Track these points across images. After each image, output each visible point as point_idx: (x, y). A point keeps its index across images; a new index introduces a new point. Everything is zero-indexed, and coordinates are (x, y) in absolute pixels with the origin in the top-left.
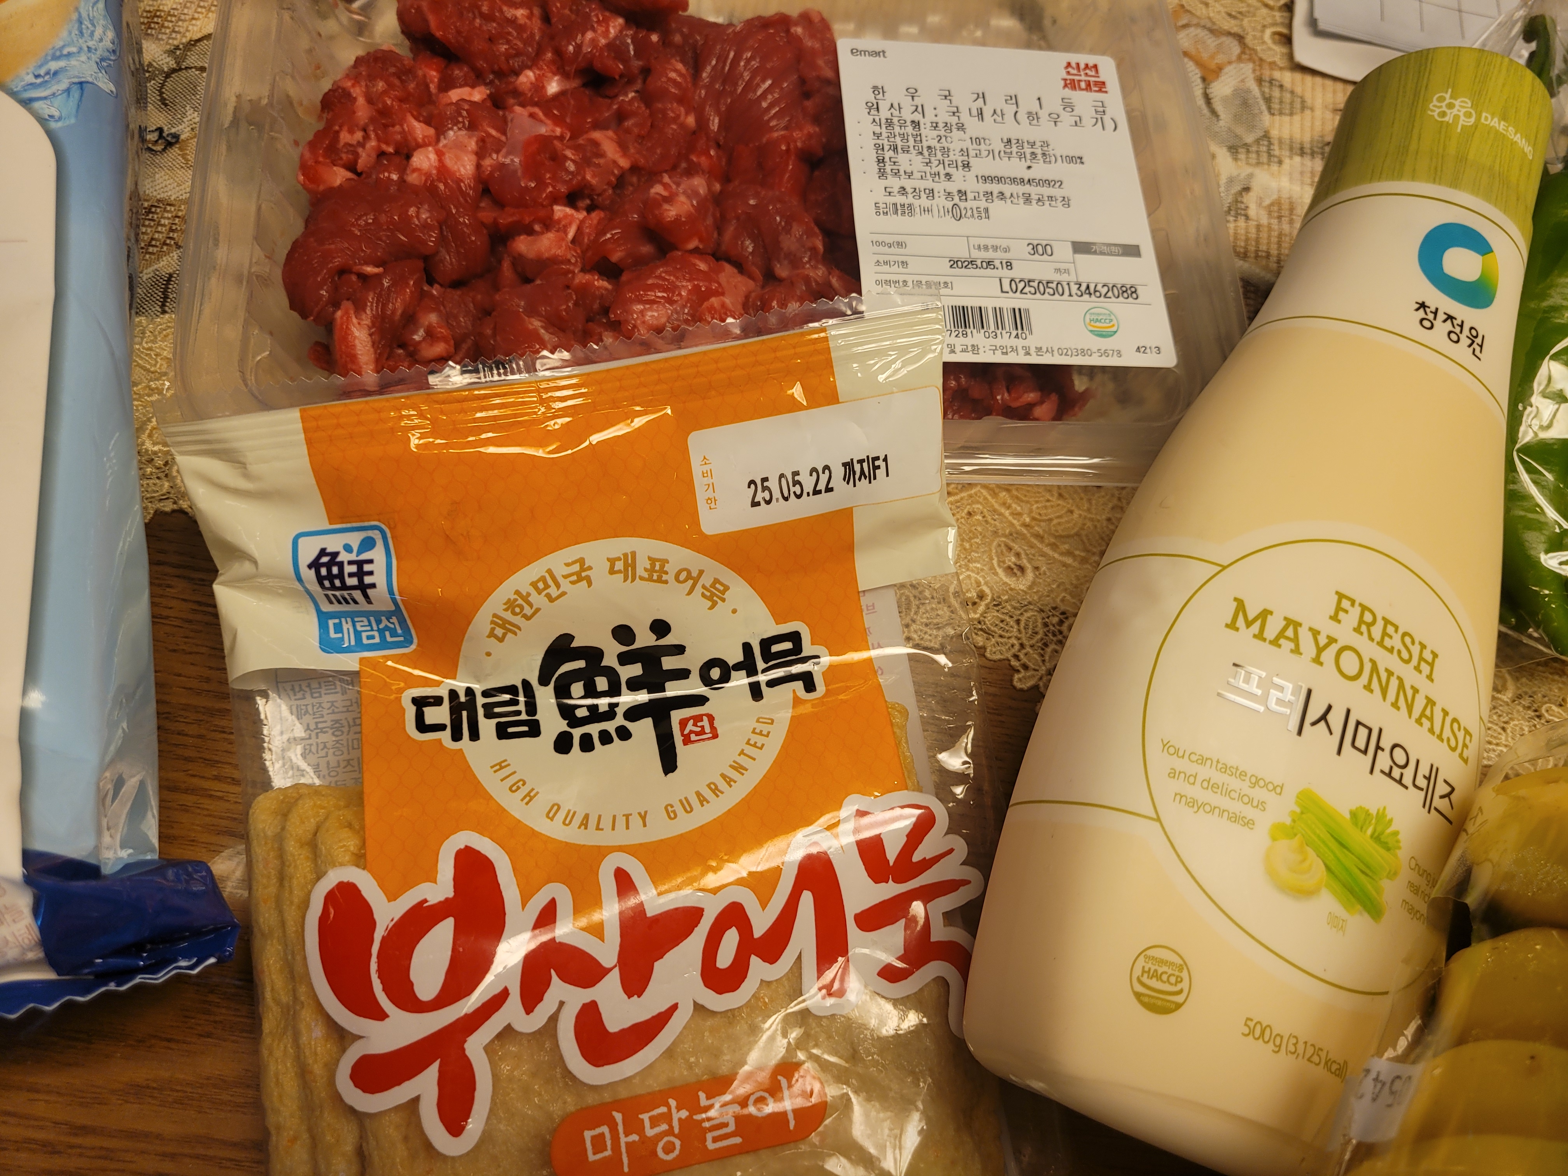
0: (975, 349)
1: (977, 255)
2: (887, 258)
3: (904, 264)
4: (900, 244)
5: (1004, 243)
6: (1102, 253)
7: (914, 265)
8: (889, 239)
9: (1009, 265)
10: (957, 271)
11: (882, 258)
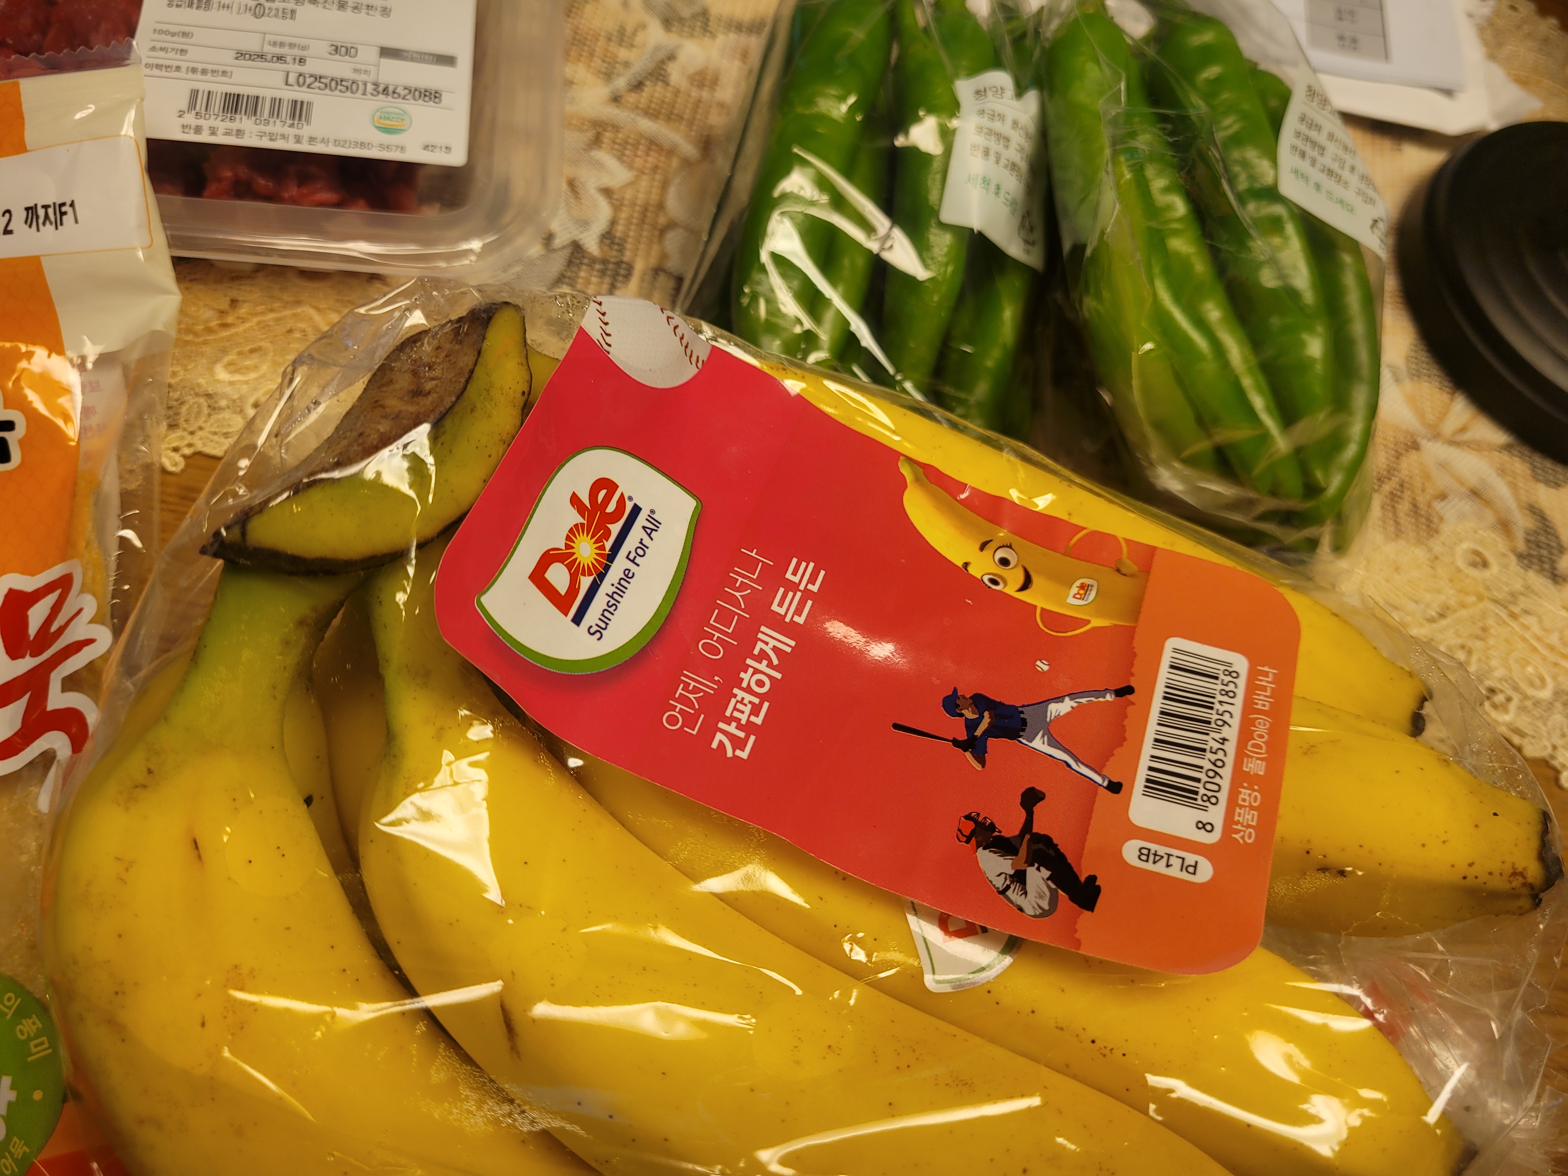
0: (239, 133)
1: (269, 49)
2: (164, 45)
3: (183, 52)
4: (185, 34)
5: (303, 42)
6: (412, 60)
7: (193, 53)
8: (173, 29)
9: (302, 61)
10: (242, 62)
11: (158, 45)
